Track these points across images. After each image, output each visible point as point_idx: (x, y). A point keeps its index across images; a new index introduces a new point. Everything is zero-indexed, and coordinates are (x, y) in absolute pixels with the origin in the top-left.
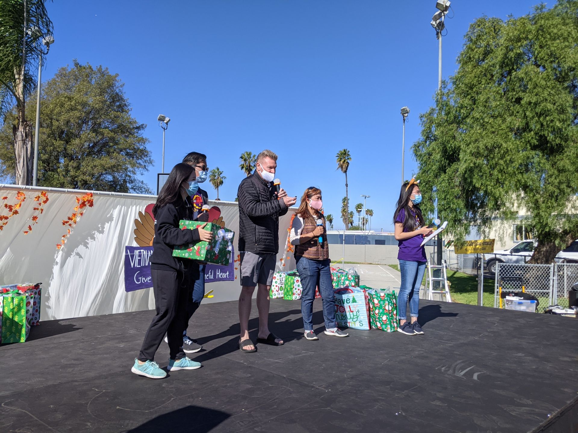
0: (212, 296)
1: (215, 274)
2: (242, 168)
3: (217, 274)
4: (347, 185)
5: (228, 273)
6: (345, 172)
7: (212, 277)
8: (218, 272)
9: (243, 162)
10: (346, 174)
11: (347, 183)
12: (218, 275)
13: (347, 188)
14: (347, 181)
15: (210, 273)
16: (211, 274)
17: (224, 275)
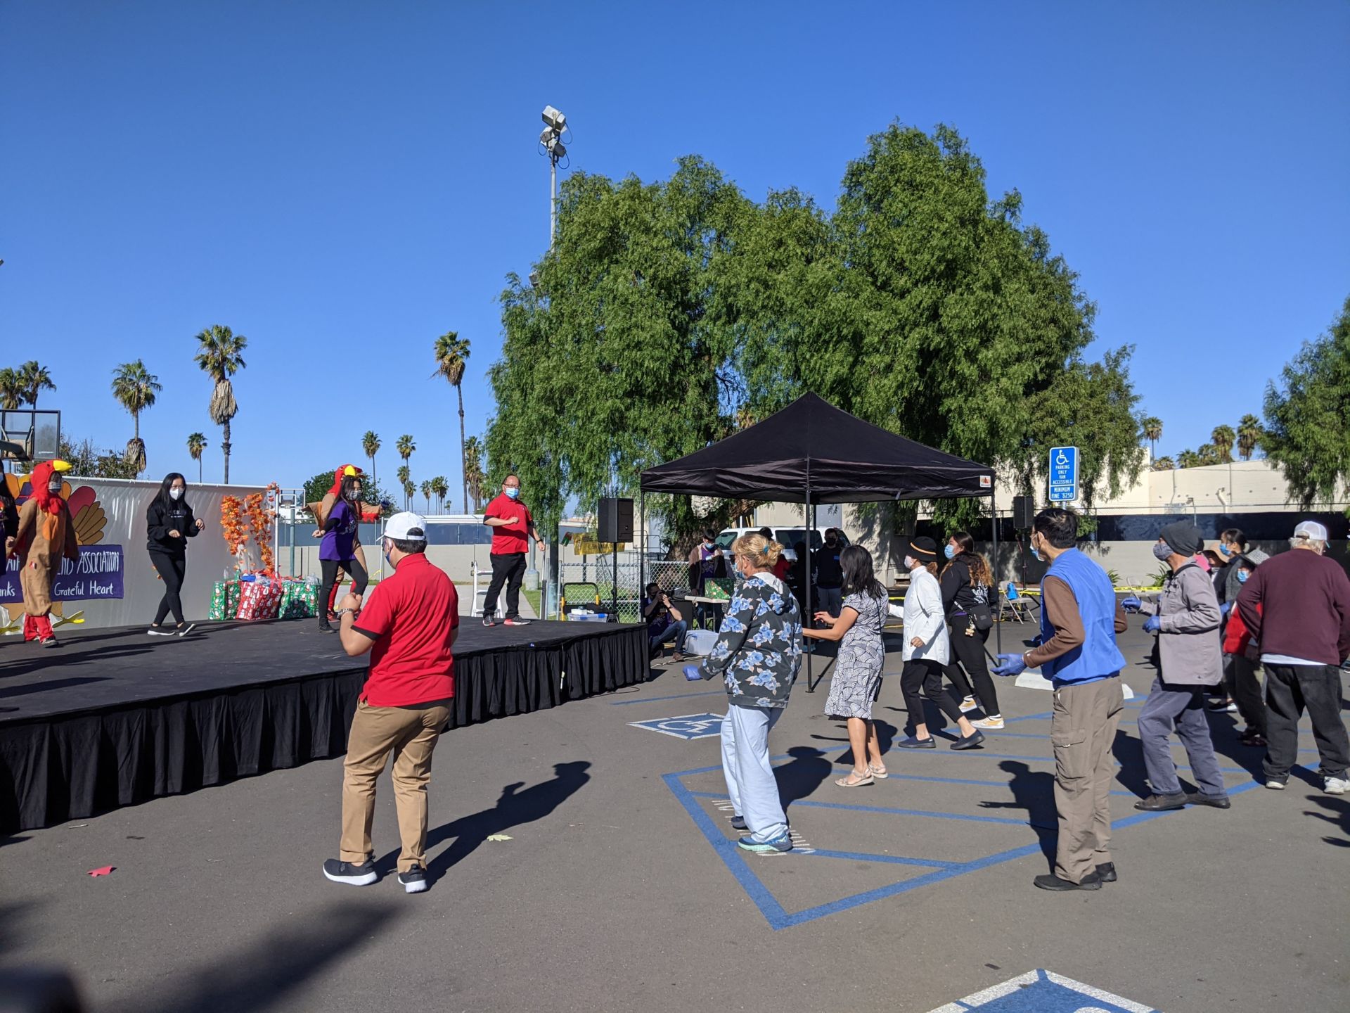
0: (82, 621)
1: (87, 589)
2: (204, 364)
3: (91, 587)
4: (461, 413)
5: (111, 587)
6: (457, 382)
7: (82, 592)
8: (93, 585)
9: (206, 351)
10: (459, 387)
11: (461, 408)
12: (93, 589)
13: (462, 421)
14: (461, 404)
15: (77, 587)
16: (80, 588)
17: (104, 590)
